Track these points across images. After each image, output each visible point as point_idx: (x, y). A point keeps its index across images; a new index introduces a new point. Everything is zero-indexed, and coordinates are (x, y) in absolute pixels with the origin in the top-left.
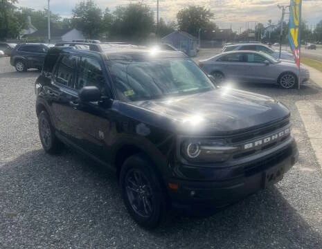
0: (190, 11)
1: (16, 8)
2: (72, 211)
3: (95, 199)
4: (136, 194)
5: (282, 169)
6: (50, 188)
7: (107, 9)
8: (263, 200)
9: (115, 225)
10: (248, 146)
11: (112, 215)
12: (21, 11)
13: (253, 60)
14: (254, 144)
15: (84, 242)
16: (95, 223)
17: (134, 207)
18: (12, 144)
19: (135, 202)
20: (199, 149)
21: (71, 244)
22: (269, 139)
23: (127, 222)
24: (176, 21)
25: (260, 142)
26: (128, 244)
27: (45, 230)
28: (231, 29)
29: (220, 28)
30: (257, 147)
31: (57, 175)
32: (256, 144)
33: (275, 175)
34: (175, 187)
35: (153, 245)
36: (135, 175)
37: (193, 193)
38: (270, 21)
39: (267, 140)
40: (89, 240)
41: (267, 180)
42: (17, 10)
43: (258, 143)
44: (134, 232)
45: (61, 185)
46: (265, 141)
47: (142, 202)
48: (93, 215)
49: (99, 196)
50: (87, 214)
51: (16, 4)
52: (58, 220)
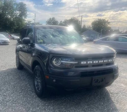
0: (98, 22)
3: (26, 85)
4: (38, 82)
7: (61, 21)
8: (99, 96)
9: (28, 94)
11: (29, 91)
12: (27, 22)
16: (21, 92)
17: (36, 88)
19: (37, 86)
21: (9, 97)
25: (91, 62)
30: (89, 64)
34: (48, 77)
36: (37, 74)
37: (54, 81)
39: (96, 62)
42: (26, 22)
44: (34, 98)
47: (39, 85)
50: (20, 89)
51: (26, 19)
52: (9, 89)
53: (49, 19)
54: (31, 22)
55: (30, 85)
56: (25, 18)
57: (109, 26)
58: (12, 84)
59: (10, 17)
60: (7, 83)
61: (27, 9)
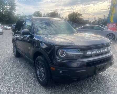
1: (15, 14)
2: (17, 76)
3: (27, 73)
4: (40, 72)
5: (105, 66)
6: (12, 68)
7: (44, 14)
9: (32, 83)
10: (88, 53)
11: (31, 80)
12: (17, 15)
13: (96, 29)
14: (91, 53)
15: (18, 88)
16: (24, 82)
17: (39, 77)
18: (5, 54)
19: (40, 75)
20: (65, 53)
21: (13, 88)
22: (99, 51)
23: (36, 83)
24: (68, 18)
25: (95, 52)
26: (34, 91)
27: (6, 82)
28: (88, 20)
29: (84, 20)
30: (93, 54)
31: (16, 64)
32: (93, 53)
33: (101, 69)
34: (54, 69)
35: (44, 93)
36: (40, 64)
37: (61, 72)
38: (104, 16)
39: (98, 52)
40: (20, 88)
41: (97, 70)
42: (15, 15)
43: (94, 52)
44: (38, 87)
45: (16, 67)
46: (97, 52)
47: (42, 75)
48: (25, 79)
49: (28, 73)
50: (22, 78)
51: (15, 13)
52: (12, 79)
53: (35, 12)
54: (19, 14)
55: (31, 73)
56: (15, 11)
57: (81, 17)
58: (14, 72)
59: (2, 10)
60: (8, 73)
61: (16, 4)
